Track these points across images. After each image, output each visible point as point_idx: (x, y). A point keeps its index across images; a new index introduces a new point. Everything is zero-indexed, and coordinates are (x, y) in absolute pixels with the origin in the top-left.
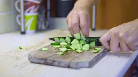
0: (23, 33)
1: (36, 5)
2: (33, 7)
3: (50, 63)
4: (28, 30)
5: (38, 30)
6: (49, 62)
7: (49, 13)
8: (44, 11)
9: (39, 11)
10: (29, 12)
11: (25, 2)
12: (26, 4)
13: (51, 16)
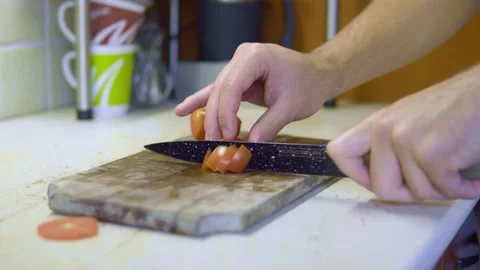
0: (86, 116)
1: (130, 17)
2: (122, 24)
3: (115, 216)
4: (104, 107)
5: (137, 104)
6: (110, 211)
7: (174, 47)
8: (158, 40)
9: (140, 39)
10: (105, 42)
11: (92, 7)
12: (95, 14)
13: (183, 57)
